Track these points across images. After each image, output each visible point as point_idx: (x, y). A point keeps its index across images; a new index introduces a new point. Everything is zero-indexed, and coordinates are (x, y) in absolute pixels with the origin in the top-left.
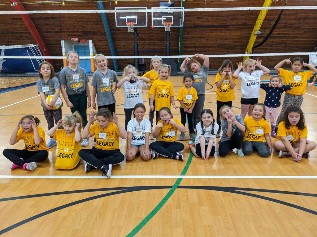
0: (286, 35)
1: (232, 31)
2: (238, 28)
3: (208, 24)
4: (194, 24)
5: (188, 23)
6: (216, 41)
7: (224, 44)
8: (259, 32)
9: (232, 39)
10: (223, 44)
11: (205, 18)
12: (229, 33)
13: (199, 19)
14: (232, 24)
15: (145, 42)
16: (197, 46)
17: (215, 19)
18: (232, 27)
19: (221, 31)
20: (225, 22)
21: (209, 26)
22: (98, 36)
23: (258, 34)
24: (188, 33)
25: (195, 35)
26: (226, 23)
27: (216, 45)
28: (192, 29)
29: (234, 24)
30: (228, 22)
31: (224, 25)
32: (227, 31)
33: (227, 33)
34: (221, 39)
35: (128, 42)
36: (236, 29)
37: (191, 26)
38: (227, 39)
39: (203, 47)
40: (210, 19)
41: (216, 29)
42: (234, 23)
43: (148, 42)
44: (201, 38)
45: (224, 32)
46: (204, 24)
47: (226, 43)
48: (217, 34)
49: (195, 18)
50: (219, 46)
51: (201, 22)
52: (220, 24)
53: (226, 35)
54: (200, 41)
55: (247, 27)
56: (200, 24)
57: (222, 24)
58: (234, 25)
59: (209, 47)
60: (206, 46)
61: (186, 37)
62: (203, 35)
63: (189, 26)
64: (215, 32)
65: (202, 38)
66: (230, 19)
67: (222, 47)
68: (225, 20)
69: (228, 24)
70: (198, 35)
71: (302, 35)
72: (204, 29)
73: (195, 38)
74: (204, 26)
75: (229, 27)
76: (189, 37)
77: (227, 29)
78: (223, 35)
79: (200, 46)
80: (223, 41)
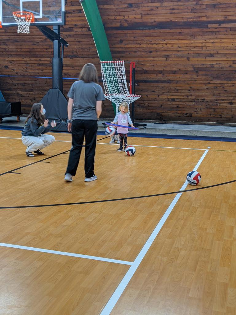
1: (219, 36)
2: (231, 29)
3: (156, 20)
4: (126, 20)
5: (113, 18)
6: (188, 59)
7: (208, 66)
9: (225, 55)
10: (205, 66)
11: (146, 5)
12: (212, 41)
13: (132, 9)
14: (214, 19)
15: (42, 59)
16: (147, 69)
17: (169, 8)
18: (216, 25)
19: (193, 36)
20: (196, 15)
21: (162, 25)
24: (121, 41)
25: (138, 46)
26: (199, 17)
27: (190, 69)
28: (126, 32)
29: (219, 19)
30: (203, 14)
31: (195, 22)
32: (206, 37)
33: (207, 41)
34: (199, 55)
36: (227, 31)
37: (121, 25)
38: (212, 56)
39: (161, 72)
40: (157, 7)
41: (179, 31)
42: (219, 15)
43: (48, 59)
44: (151, 52)
45: (200, 37)
46: (148, 19)
47: (213, 64)
48: (186, 44)
49: (124, 6)
50: (196, 71)
51: (139, 16)
52: (185, 20)
53: (208, 45)
54: (152, 59)
56: (140, 21)
57: (191, 20)
58: (220, 22)
59: (175, 72)
60: (168, 69)
61: (121, 49)
62: (155, 46)
63: (118, 25)
64: (179, 39)
65: (153, 53)
66: (204, 7)
67: (204, 73)
68: (194, 10)
69: (204, 19)
70: (144, 46)
72: (152, 31)
73: (139, 53)
74: (150, 24)
75: (209, 26)
76: (124, 50)
77: (205, 30)
78: (200, 45)
79: (154, 71)
80: (203, 59)
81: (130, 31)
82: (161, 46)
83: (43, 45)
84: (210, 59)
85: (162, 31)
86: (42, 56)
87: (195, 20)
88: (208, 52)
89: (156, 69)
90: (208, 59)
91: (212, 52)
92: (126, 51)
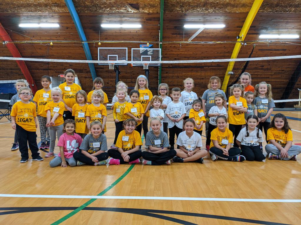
0: (257, 76)
1: (207, 72)
2: (212, 69)
4: (172, 65)
7: (201, 83)
8: (232, 72)
10: (199, 83)
11: (181, 59)
12: (204, 73)
14: (207, 65)
15: (128, 80)
16: (175, 84)
18: (207, 67)
19: (197, 71)
22: (84, 74)
23: (231, 74)
24: (167, 73)
25: (174, 75)
26: (201, 64)
28: (170, 69)
29: (209, 65)
31: (199, 66)
32: (202, 72)
35: (112, 79)
36: (210, 70)
37: (169, 66)
38: (203, 79)
41: (192, 69)
43: (130, 80)
44: (178, 77)
45: (200, 72)
47: (203, 82)
52: (196, 65)
53: (202, 75)
54: (178, 80)
55: (221, 68)
56: (177, 65)
57: (198, 65)
61: (166, 76)
63: (168, 66)
64: (191, 72)
67: (198, 86)
70: (176, 75)
71: (273, 76)
72: (181, 69)
73: (173, 77)
74: (181, 66)
75: (204, 68)
76: (167, 76)
77: (202, 69)
78: (199, 75)
79: (178, 85)
80: (199, 80)
81: (172, 69)
82: (183, 75)
83: (130, 74)
84: (202, 80)
85: (185, 69)
86: (128, 78)
87: (199, 65)
88: (202, 78)
89: (179, 84)
90: (201, 80)
91: (203, 78)
92: (168, 77)
